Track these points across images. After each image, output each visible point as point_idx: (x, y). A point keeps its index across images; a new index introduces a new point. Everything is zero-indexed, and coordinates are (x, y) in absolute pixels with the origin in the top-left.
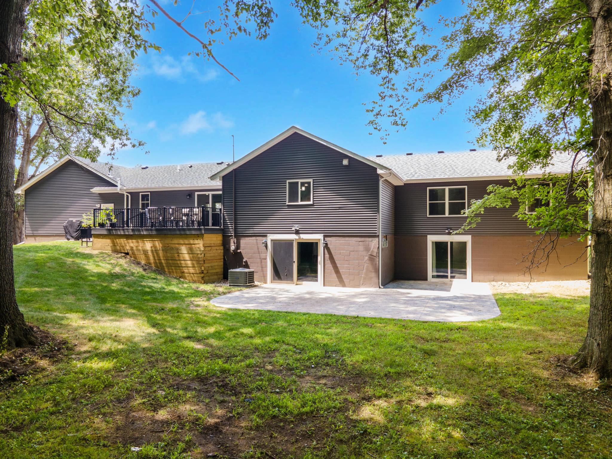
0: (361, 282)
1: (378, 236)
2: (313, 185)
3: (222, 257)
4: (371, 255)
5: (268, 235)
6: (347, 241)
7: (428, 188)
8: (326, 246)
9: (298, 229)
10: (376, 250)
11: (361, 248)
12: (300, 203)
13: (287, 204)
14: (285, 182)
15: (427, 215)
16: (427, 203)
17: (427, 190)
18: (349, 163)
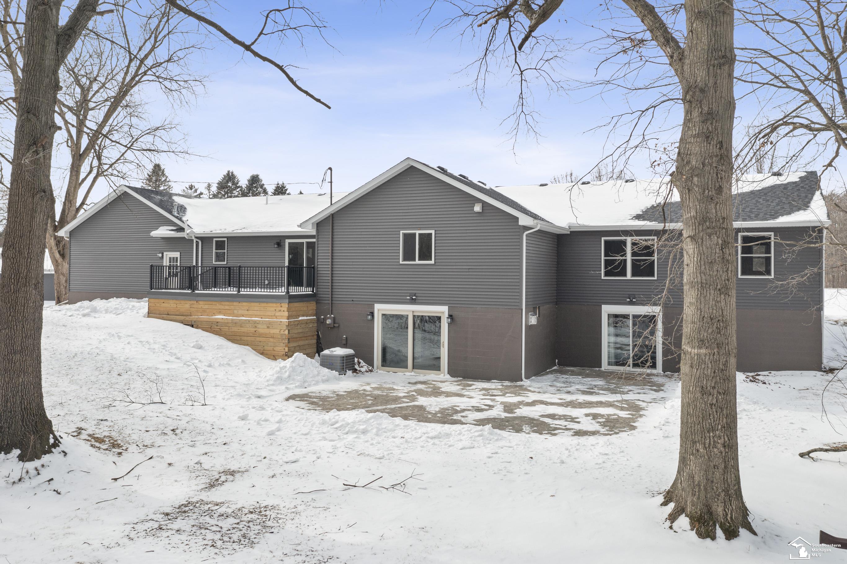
1: (521, 310)
2: (436, 237)
3: (315, 333)
4: (511, 336)
5: (376, 304)
6: (480, 315)
7: (603, 239)
8: (452, 321)
9: (414, 297)
10: (518, 330)
11: (498, 326)
12: (417, 262)
13: (401, 262)
14: (398, 233)
15: (601, 276)
16: (601, 259)
17: (601, 241)
18: (483, 210)
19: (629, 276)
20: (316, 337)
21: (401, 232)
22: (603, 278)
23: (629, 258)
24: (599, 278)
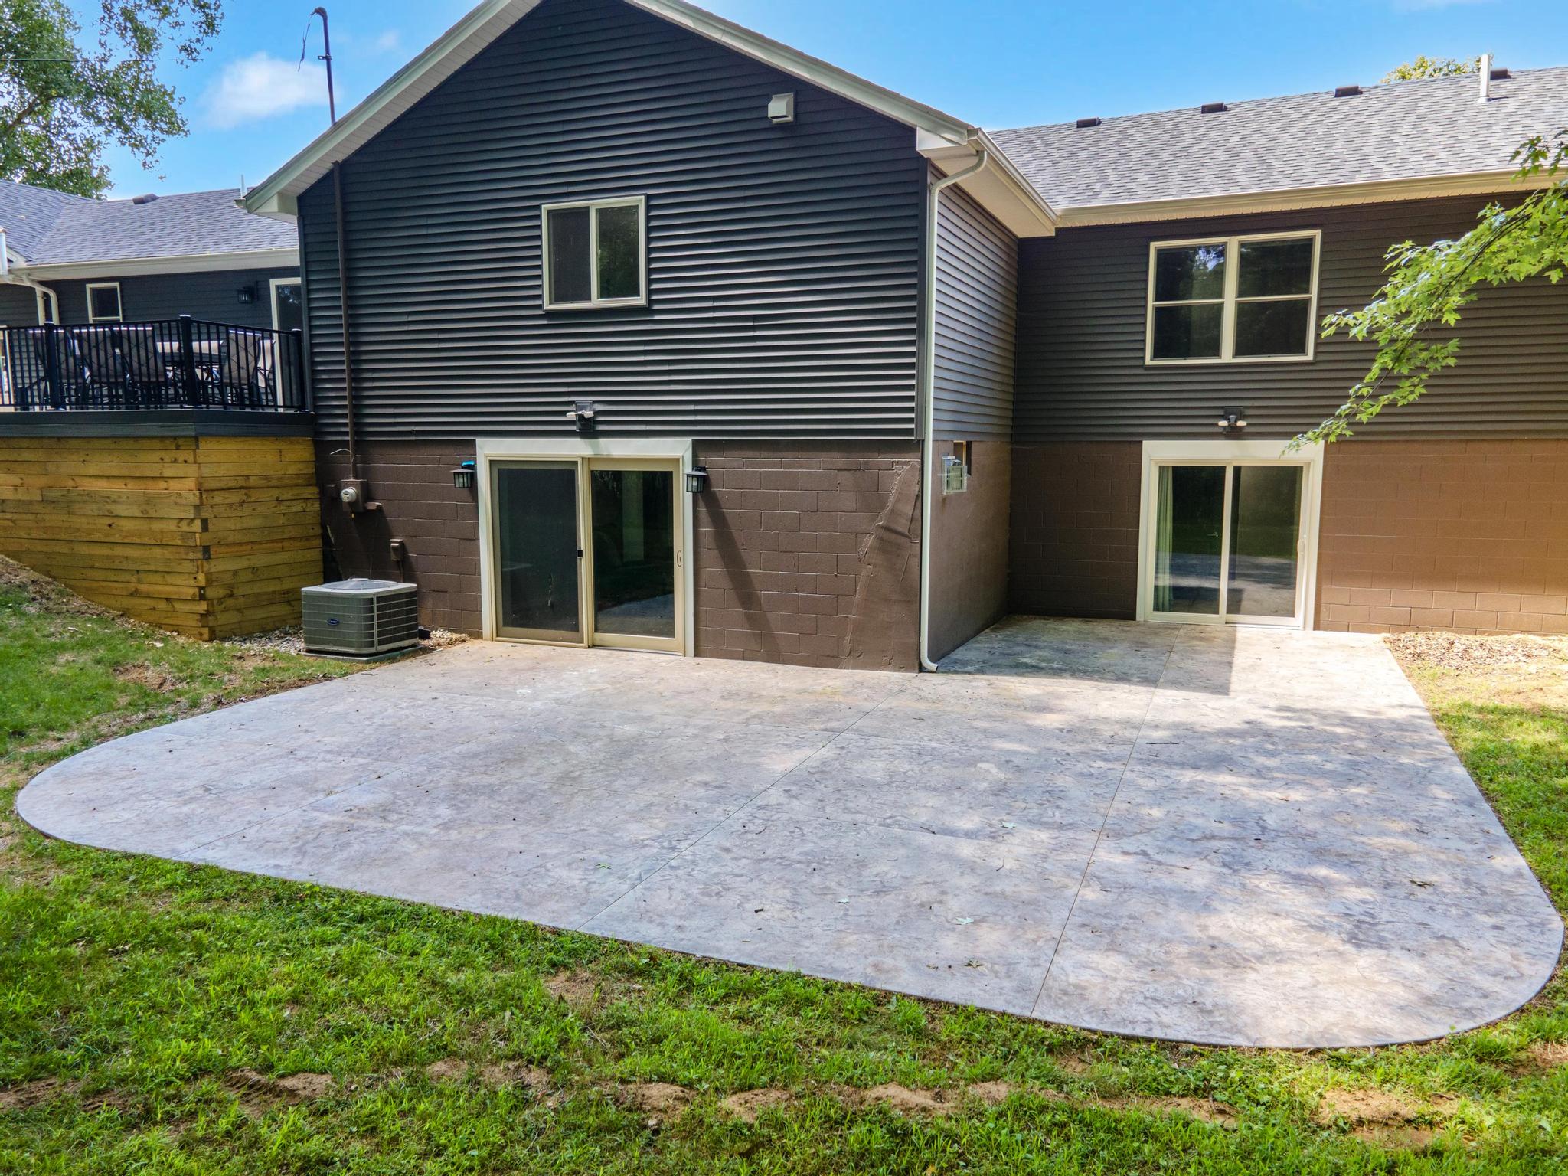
0: (847, 642)
1: (920, 445)
2: (648, 219)
3: (318, 530)
4: (887, 529)
5: (479, 441)
6: (788, 466)
7: (1154, 246)
8: (703, 488)
9: (588, 414)
10: (908, 509)
11: (847, 498)
12: (596, 302)
13: (547, 307)
14: (536, 213)
15: (1143, 358)
16: (1145, 307)
17: (1147, 255)
18: (796, 115)
19: (1226, 354)
20: (318, 542)
21: (546, 207)
22: (1148, 362)
23: (1230, 300)
24: (1139, 363)
